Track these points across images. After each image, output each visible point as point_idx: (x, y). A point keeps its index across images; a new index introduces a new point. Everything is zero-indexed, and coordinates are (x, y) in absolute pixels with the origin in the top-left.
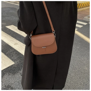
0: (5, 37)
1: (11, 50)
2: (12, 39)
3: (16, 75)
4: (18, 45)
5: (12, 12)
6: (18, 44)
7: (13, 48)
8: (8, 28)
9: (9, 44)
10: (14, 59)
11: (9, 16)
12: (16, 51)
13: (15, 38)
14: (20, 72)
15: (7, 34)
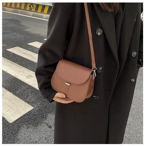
0: (9, 66)
1: (23, 88)
2: (22, 69)
3: (39, 127)
4: (33, 79)
5: (11, 26)
6: (32, 76)
7: (26, 84)
8: (10, 52)
9: (17, 77)
10: (32, 101)
11: (8, 33)
12: (32, 87)
13: (26, 67)
14: (45, 121)
15: (12, 61)
